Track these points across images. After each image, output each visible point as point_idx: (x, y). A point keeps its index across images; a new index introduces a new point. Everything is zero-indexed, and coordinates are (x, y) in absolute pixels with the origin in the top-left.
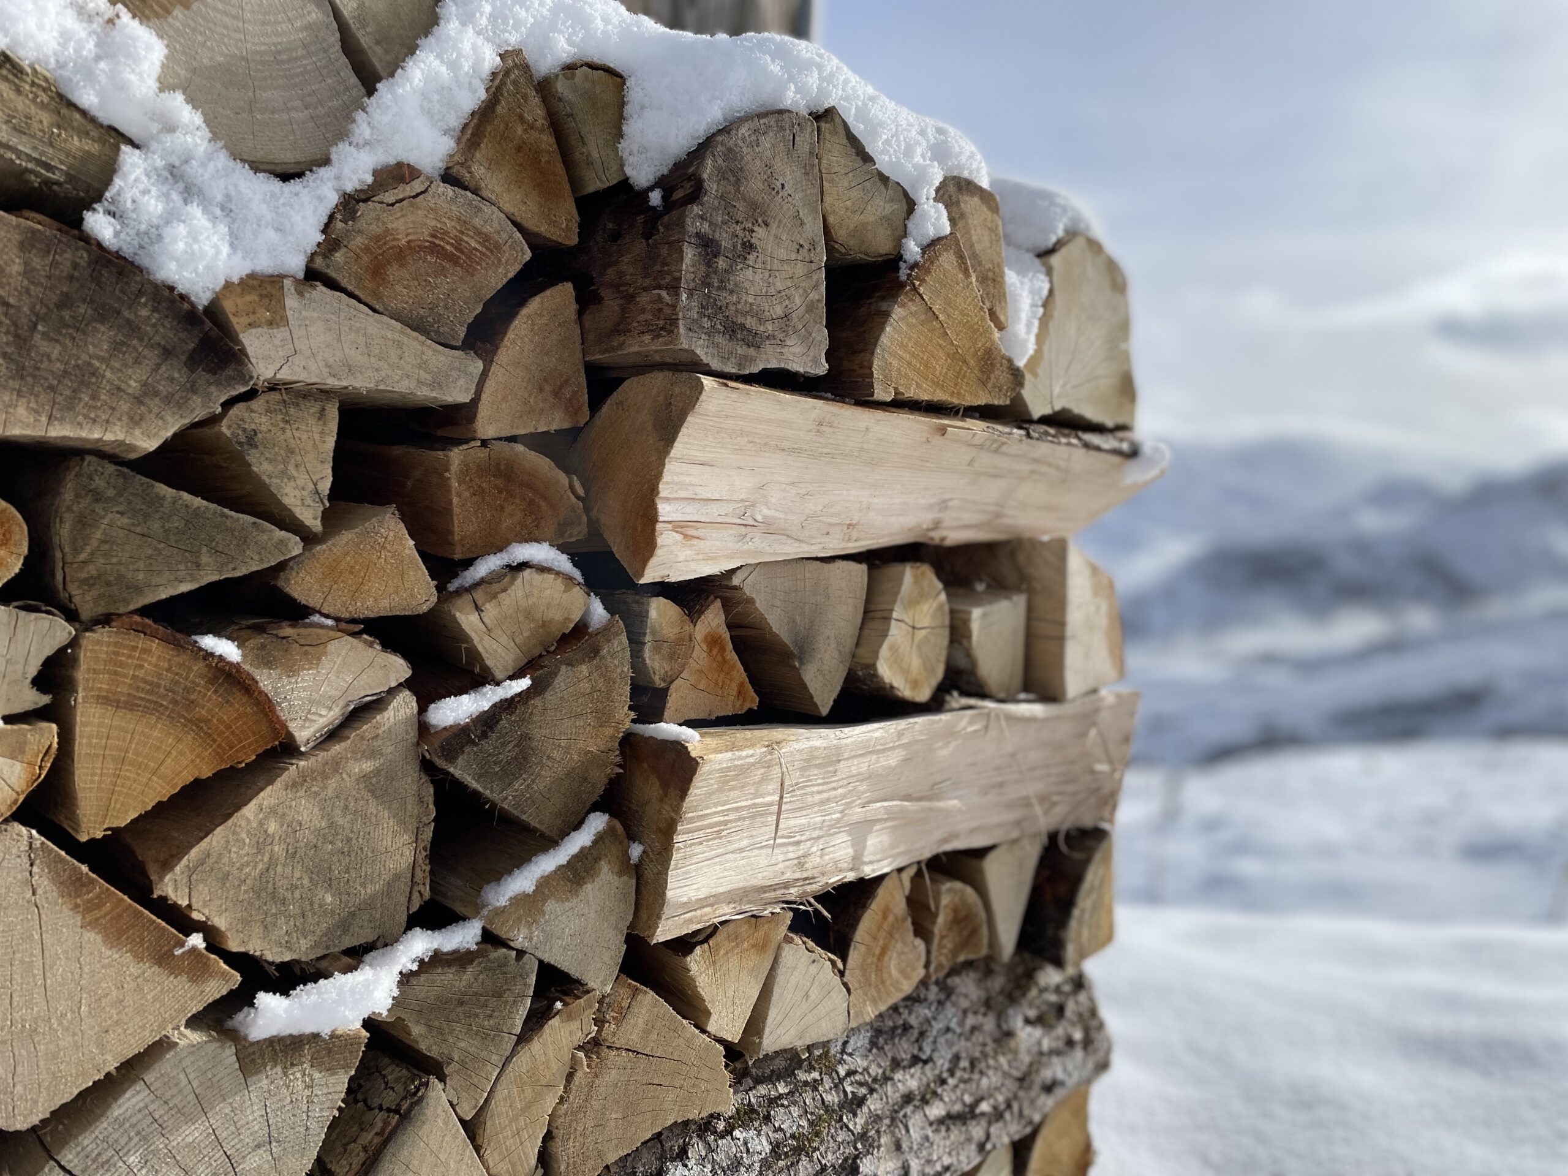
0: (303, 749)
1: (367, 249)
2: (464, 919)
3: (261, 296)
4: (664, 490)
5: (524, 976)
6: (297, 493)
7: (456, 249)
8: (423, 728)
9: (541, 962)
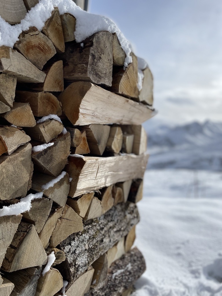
0: (9, 154)
1: (26, 44)
2: (39, 192)
3: (5, 51)
4: (81, 106)
5: (50, 204)
6: (8, 97)
7: (43, 48)
8: (33, 152)
9: (53, 201)
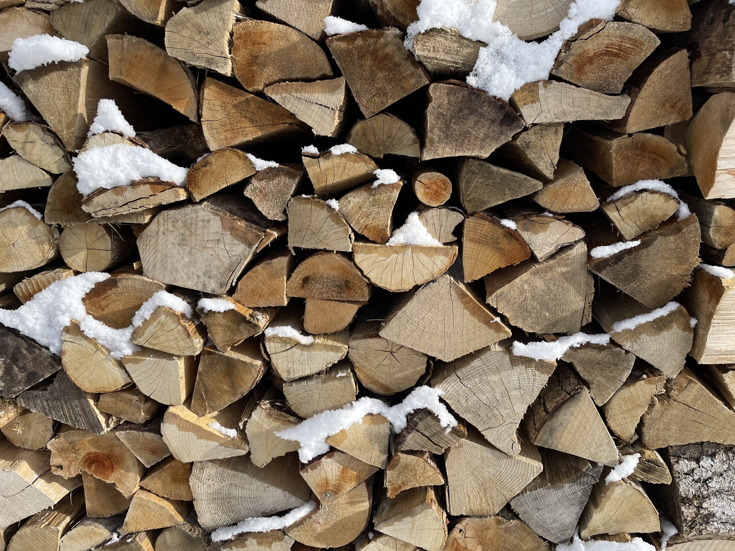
0: (540, 261)
1: (575, 61)
4: (722, 154)
5: (628, 361)
6: (544, 164)
9: (637, 358)
